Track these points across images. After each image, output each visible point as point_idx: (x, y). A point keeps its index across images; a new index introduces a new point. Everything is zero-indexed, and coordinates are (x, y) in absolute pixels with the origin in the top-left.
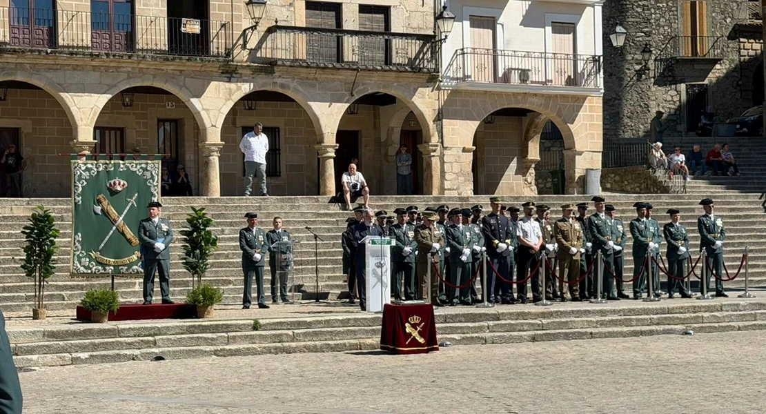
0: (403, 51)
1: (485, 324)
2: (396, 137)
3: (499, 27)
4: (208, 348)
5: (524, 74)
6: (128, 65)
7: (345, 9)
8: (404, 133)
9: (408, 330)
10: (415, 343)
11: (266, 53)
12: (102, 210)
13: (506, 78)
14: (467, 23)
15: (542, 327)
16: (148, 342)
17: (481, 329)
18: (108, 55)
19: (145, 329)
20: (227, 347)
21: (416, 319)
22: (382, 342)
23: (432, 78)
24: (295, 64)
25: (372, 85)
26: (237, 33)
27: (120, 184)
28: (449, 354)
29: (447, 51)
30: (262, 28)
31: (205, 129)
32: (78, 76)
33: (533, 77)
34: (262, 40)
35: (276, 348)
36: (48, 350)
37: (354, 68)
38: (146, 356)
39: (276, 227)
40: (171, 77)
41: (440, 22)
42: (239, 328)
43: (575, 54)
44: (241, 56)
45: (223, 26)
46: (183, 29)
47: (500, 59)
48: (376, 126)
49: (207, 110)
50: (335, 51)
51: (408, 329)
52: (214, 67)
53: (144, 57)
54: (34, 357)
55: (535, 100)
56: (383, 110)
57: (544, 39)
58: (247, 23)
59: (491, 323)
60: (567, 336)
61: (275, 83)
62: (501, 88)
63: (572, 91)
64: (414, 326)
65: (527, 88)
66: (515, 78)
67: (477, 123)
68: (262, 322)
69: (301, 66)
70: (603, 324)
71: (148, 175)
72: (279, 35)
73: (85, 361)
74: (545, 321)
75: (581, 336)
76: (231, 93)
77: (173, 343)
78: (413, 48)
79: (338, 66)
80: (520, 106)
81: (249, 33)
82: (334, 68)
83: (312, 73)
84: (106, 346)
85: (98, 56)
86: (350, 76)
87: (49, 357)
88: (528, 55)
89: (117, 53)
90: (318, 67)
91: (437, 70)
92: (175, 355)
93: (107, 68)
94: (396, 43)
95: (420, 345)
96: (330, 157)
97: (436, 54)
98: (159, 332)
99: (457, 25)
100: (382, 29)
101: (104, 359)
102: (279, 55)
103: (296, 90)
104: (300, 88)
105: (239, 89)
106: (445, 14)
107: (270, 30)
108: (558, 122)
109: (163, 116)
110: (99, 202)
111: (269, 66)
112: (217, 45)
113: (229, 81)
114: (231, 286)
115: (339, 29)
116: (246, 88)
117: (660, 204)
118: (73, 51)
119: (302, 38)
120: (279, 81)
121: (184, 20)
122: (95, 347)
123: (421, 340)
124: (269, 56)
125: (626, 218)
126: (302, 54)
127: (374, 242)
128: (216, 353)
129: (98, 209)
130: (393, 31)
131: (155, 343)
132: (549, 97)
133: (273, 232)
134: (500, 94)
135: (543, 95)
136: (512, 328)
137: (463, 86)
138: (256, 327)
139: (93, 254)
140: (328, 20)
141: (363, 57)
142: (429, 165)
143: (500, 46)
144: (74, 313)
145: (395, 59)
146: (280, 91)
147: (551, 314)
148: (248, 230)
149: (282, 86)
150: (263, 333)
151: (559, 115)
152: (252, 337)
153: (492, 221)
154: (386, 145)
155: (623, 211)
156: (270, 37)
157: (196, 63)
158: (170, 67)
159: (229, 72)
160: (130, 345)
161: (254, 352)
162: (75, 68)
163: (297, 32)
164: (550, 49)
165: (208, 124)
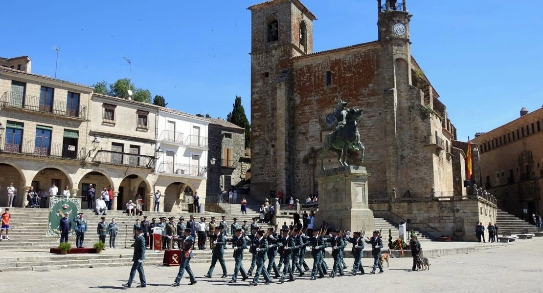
0: (144, 162)
2: (137, 189)
3: (175, 155)
4: (107, 264)
5: (183, 171)
6: (47, 160)
7: (125, 146)
8: (139, 188)
10: (175, 263)
11: (97, 159)
12: (60, 215)
13: (177, 173)
14: (165, 154)
16: (86, 262)
18: (40, 156)
19: (84, 257)
20: (113, 264)
21: (175, 255)
22: (164, 262)
23: (153, 171)
24: (106, 164)
25: (132, 172)
26: (87, 152)
27: (66, 206)
29: (158, 162)
30: (97, 150)
31: (72, 184)
32: (28, 163)
33: (186, 173)
34: (97, 154)
35: (128, 264)
36: (52, 264)
37: (126, 166)
38: (86, 266)
39: (113, 222)
40: (61, 165)
41: (157, 153)
42: (115, 257)
43: (199, 166)
44: (89, 160)
45: (82, 148)
46: (69, 149)
47: (175, 166)
48: (129, 185)
49: (74, 178)
50: (121, 160)
51: (173, 258)
52: (78, 163)
53: (53, 158)
54: (49, 266)
55: (185, 180)
56: (132, 180)
57: (189, 161)
58: (91, 148)
61: (99, 170)
62: (175, 175)
63: (199, 178)
64: (175, 257)
65: (183, 176)
66: (180, 171)
67: (166, 188)
68: (122, 255)
69: (109, 164)
71: (77, 203)
72: (102, 153)
73: (66, 268)
76: (83, 172)
77: (94, 262)
78: (147, 160)
79: (122, 165)
80: (181, 182)
81: (91, 152)
82: (120, 166)
83: (112, 167)
84: (72, 263)
85: (37, 156)
86: (125, 168)
87: (54, 266)
88: (185, 165)
89: (44, 156)
90: (115, 165)
91: (154, 168)
92: (96, 266)
93: (39, 161)
94: (141, 158)
95: (176, 263)
96: (116, 196)
97: (154, 163)
98: (89, 258)
99: (163, 154)
100: (137, 153)
101: (72, 267)
102: (103, 160)
103: (106, 172)
104: (107, 172)
105: (86, 171)
106: (159, 150)
107: (99, 151)
108: (192, 188)
109: (54, 178)
110: (59, 212)
111: (98, 164)
112: (80, 155)
113: (83, 168)
114: (91, 242)
115: (123, 153)
116: (90, 170)
117: (229, 217)
118: (27, 155)
119: (110, 154)
120: (101, 169)
121: (69, 146)
122: (68, 263)
123: (177, 262)
124: (98, 160)
125: (219, 221)
126: (109, 161)
127: (157, 229)
128: (109, 265)
129: (58, 214)
130: (141, 154)
131: (88, 262)
132: (190, 179)
133: (112, 223)
134: (174, 177)
135: (188, 179)
136: (200, 258)
137: (163, 174)
138: (121, 257)
139: (55, 230)
140: (119, 149)
141: (130, 163)
142: (150, 200)
143: (175, 161)
144: (49, 250)
145: (141, 164)
146: (100, 172)
148: (102, 223)
149: (101, 171)
150: (124, 259)
151: (193, 185)
152: (120, 260)
153: (191, 223)
154: (133, 192)
155: (218, 219)
156: (99, 153)
157: (72, 161)
158: (62, 162)
159: (83, 164)
160: (80, 263)
161: (122, 266)
162: (28, 160)
163: (108, 153)
164: (191, 164)
165: (74, 182)
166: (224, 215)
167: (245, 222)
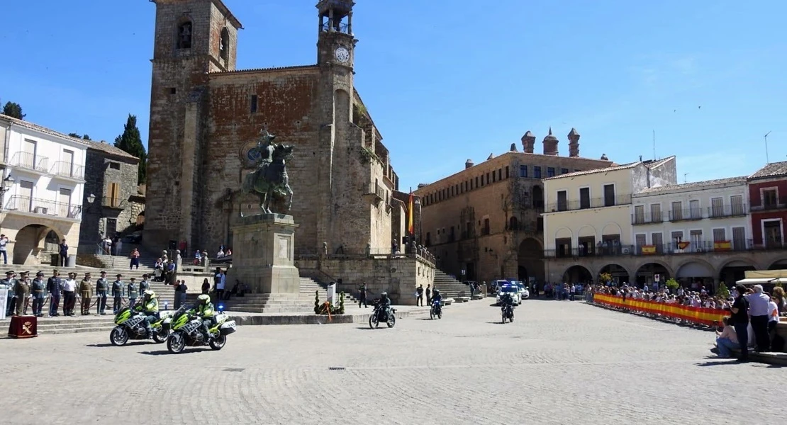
1: (54, 325)
3: (34, 188)
5: (45, 210)
9: (24, 328)
10: (26, 334)
13: (35, 211)
14: (19, 185)
15: (79, 327)
17: (52, 327)
21: (28, 323)
22: (9, 333)
28: (42, 338)
29: (7, 196)
33: (49, 212)
41: (6, 182)
43: (70, 204)
47: (33, 202)
55: (49, 222)
57: (56, 196)
59: (57, 325)
60: (91, 330)
62: (32, 215)
63: (69, 220)
64: (27, 326)
65: (45, 216)
66: (40, 211)
67: (17, 231)
70: (105, 325)
74: (81, 324)
75: (97, 330)
80: (41, 224)
88: (48, 202)
95: (29, 334)
99: (14, 185)
106: (10, 179)
108: (58, 233)
123: (30, 332)
125: (96, 279)
132: (55, 221)
134: (31, 217)
135: (52, 220)
136: (66, 327)
137: (13, 212)
143: (34, 196)
147: (82, 321)
151: (59, 229)
153: (54, 280)
155: (95, 276)
164: (58, 200)
166: (103, 270)
167: (132, 279)
